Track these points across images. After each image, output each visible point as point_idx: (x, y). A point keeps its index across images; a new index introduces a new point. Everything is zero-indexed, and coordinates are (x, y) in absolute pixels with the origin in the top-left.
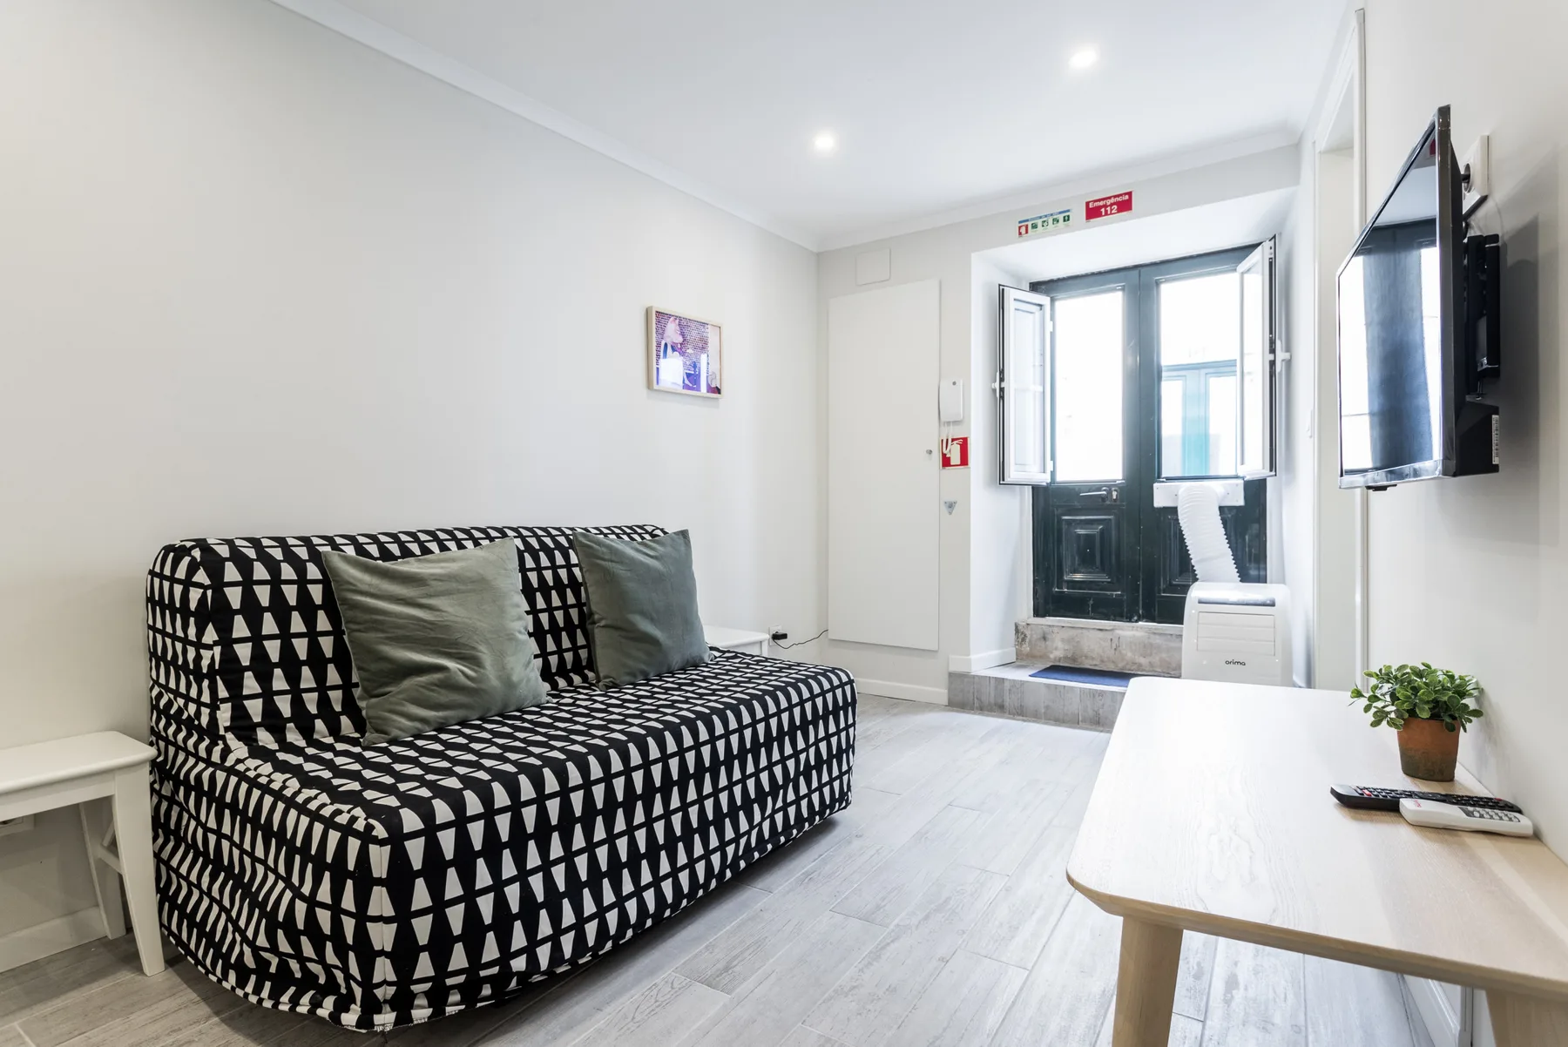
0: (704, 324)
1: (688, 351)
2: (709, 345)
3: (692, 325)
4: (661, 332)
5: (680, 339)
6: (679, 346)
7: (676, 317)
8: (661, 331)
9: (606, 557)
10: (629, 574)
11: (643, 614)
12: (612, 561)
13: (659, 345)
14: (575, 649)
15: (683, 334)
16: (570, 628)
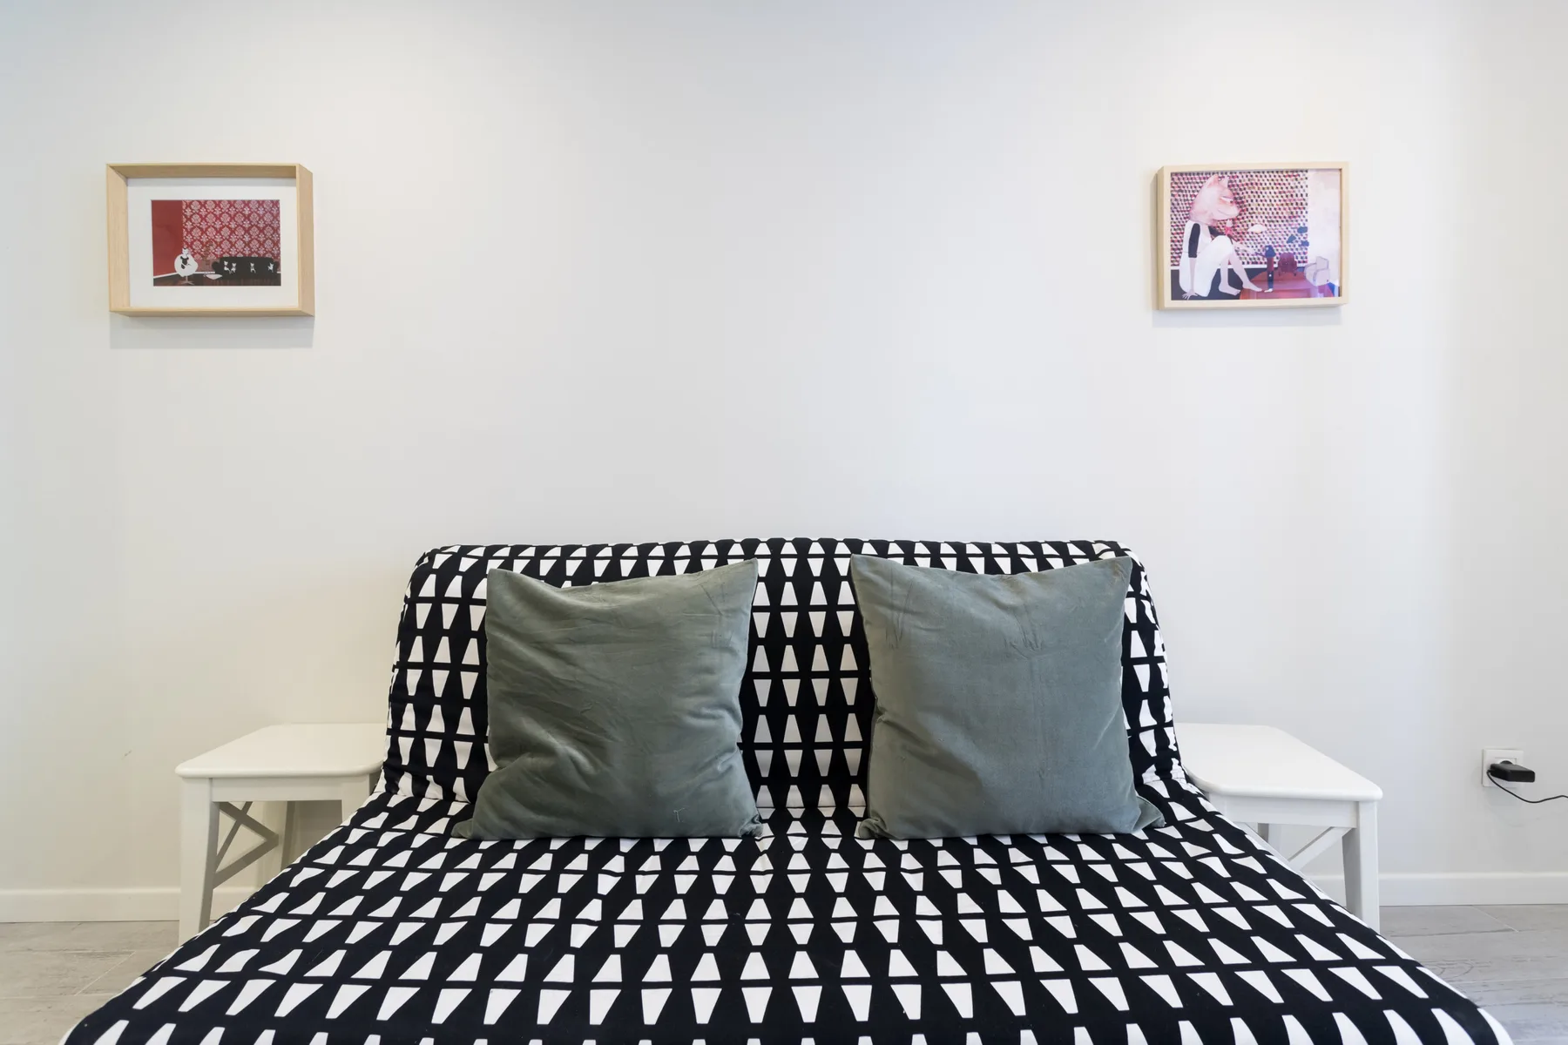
0: (1294, 173)
1: (1251, 229)
2: (1309, 208)
3: (1265, 180)
4: (1183, 208)
5: (1234, 211)
6: (1229, 224)
7: (1222, 174)
8: (1183, 206)
9: (897, 602)
10: (933, 638)
11: (949, 715)
12: (906, 611)
13: (1178, 229)
14: (838, 745)
15: (1238, 201)
16: (837, 710)
